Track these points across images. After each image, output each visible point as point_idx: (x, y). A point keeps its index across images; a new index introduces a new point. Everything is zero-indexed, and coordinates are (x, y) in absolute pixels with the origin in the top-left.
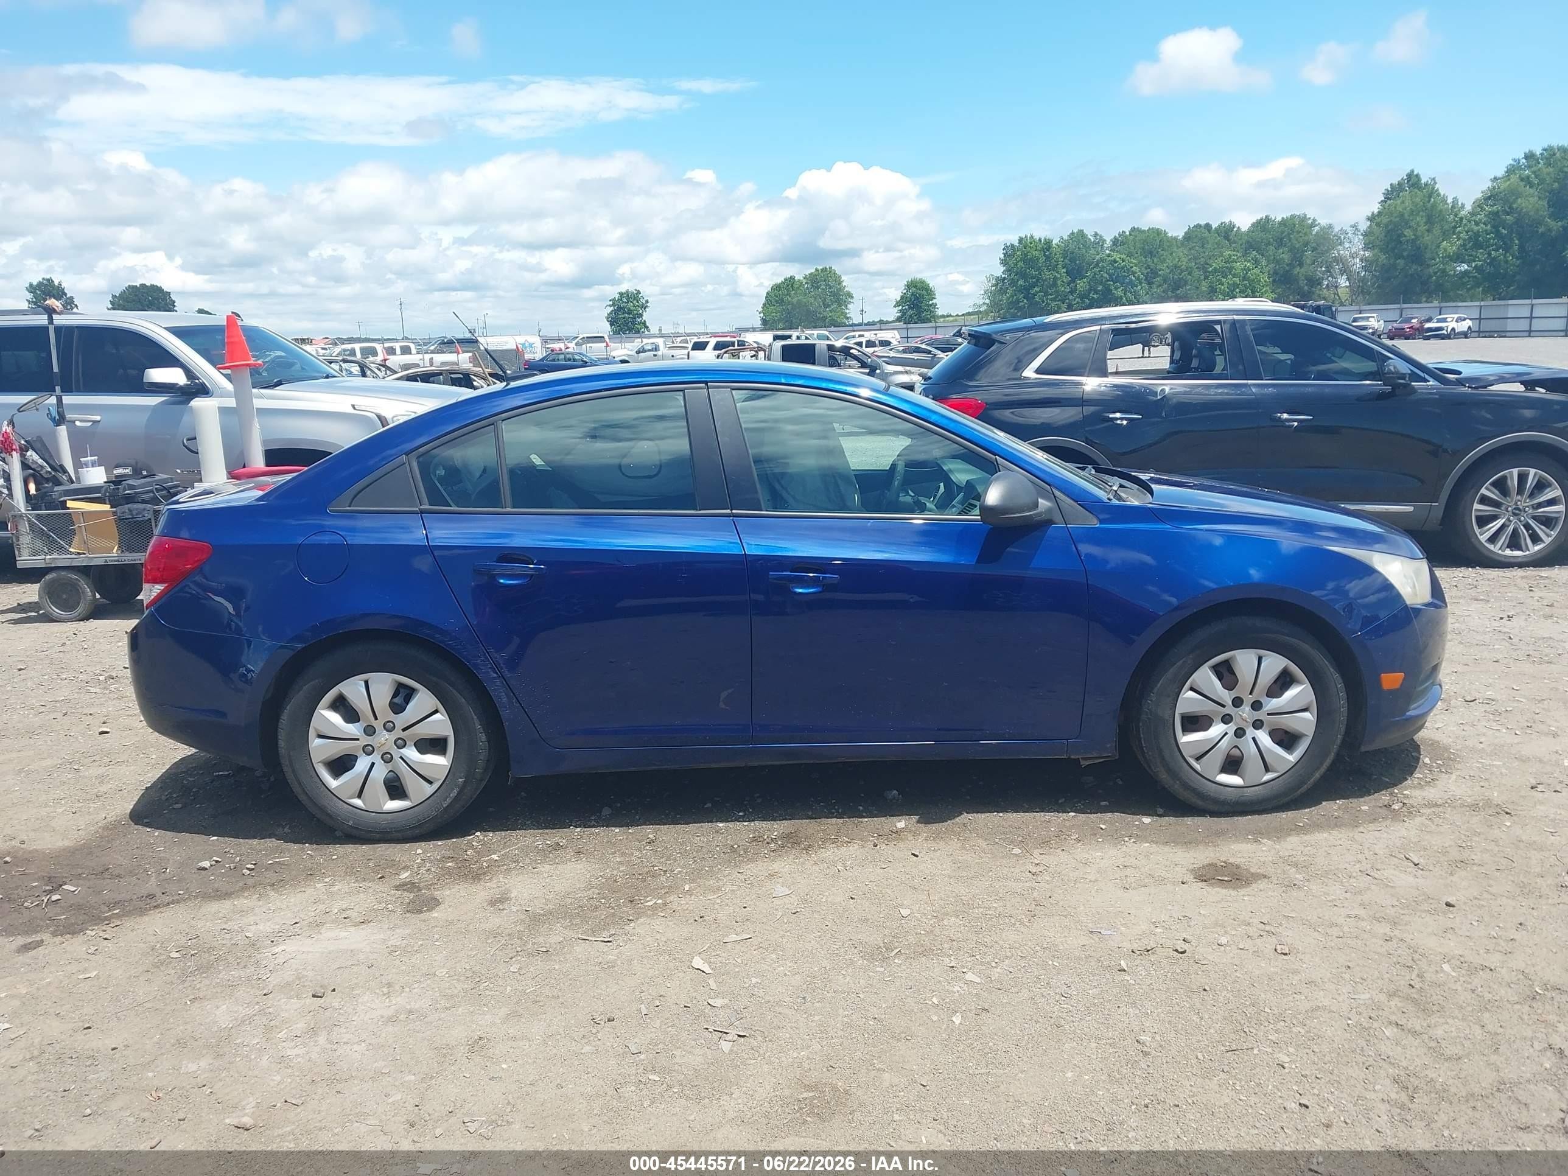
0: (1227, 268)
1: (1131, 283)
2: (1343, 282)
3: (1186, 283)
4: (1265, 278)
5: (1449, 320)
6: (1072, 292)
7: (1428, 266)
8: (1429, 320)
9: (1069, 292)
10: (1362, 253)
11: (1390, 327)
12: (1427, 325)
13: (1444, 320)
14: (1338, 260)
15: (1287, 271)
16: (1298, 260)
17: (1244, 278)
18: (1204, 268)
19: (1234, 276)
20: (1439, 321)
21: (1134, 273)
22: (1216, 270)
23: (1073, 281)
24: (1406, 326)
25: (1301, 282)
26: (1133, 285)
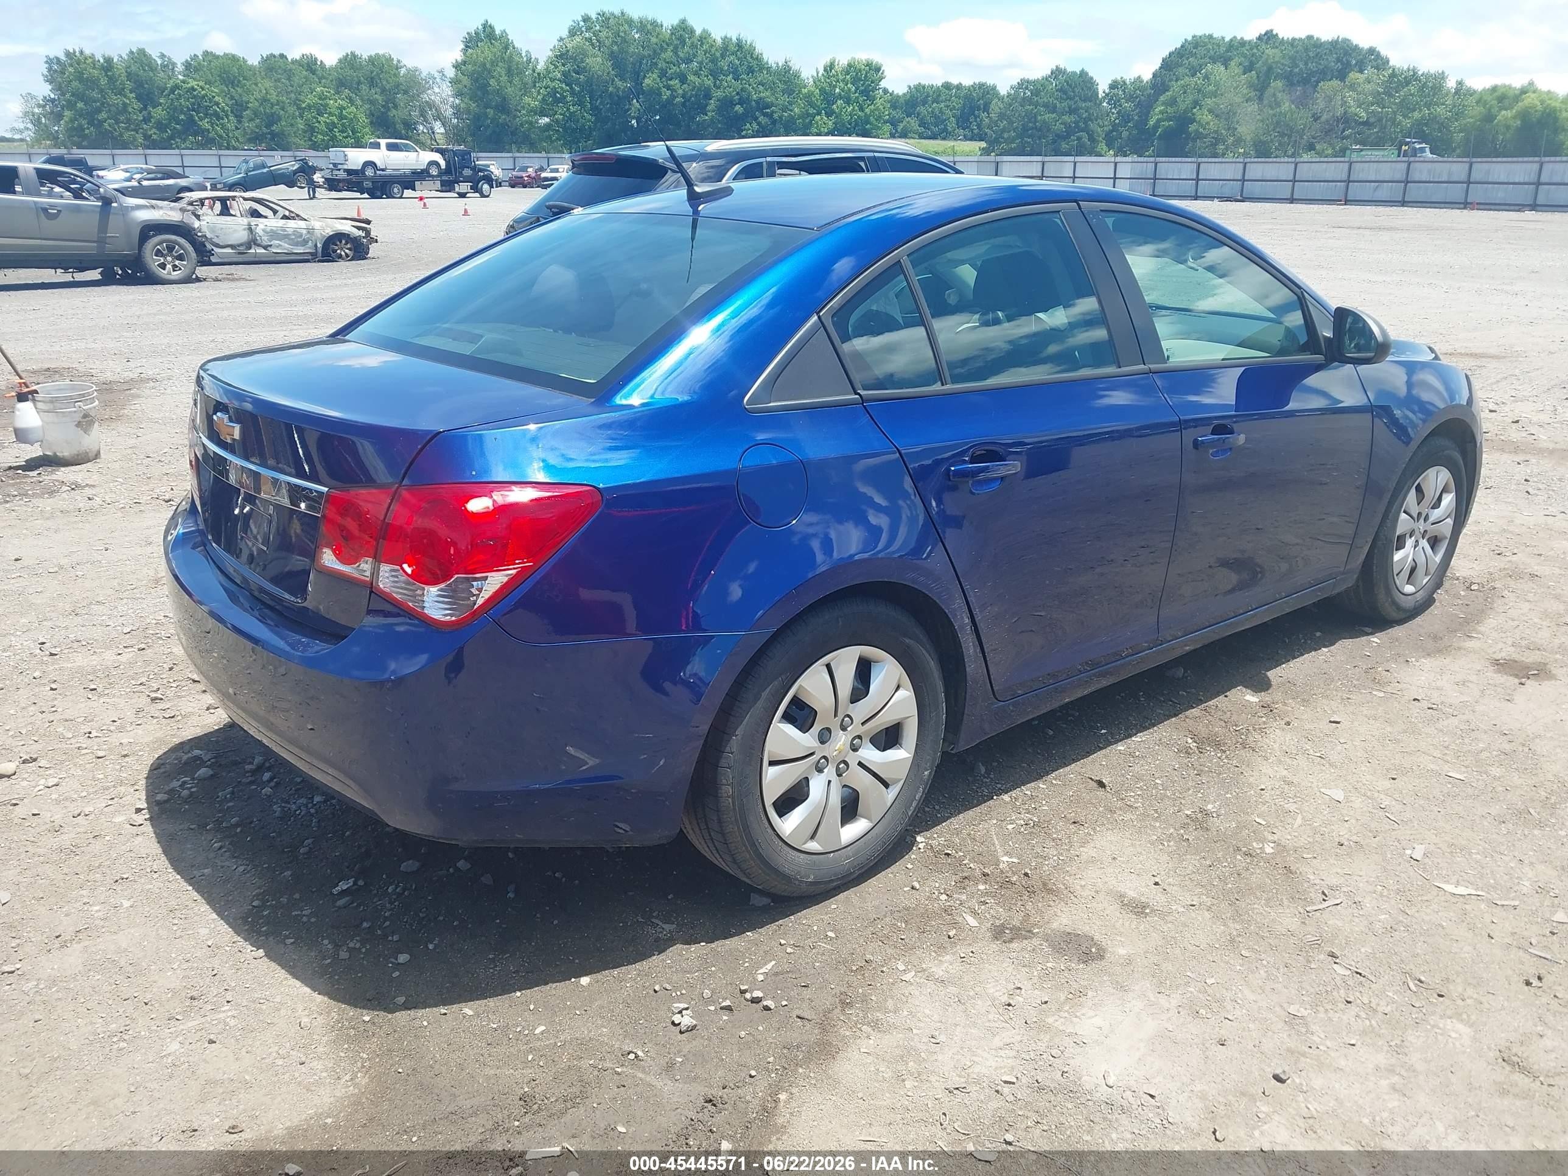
0: (321, 105)
1: (216, 114)
2: (439, 128)
3: (280, 119)
4: (363, 119)
5: (560, 170)
6: (146, 120)
7: (515, 117)
8: (542, 169)
9: (142, 121)
10: (452, 99)
11: (510, 175)
12: (544, 175)
13: (557, 171)
14: (431, 105)
15: (383, 113)
16: (391, 102)
17: (341, 117)
18: (296, 103)
19: (331, 114)
20: (553, 171)
21: (217, 104)
22: (309, 107)
23: (145, 108)
24: (524, 175)
25: (397, 126)
26: (219, 118)
